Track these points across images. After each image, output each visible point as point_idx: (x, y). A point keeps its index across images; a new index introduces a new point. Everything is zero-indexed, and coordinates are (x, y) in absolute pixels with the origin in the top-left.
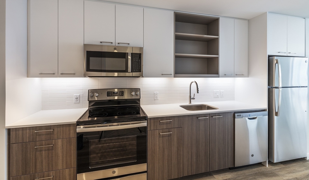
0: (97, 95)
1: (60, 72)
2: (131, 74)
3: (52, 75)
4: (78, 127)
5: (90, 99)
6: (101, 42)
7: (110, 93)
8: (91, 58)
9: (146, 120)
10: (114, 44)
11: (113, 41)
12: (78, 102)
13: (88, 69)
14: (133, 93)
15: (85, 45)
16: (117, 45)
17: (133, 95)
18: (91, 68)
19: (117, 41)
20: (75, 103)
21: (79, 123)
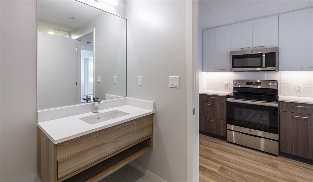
0: (239, 83)
1: (217, 69)
2: (265, 69)
3: (213, 70)
4: (227, 98)
5: (234, 86)
6: (241, 49)
7: (249, 83)
8: (235, 60)
9: (277, 102)
10: (251, 49)
11: (250, 46)
12: (227, 87)
13: (233, 66)
14: (270, 84)
15: (231, 52)
16: (254, 48)
17: (270, 86)
18: (235, 66)
19: (254, 46)
20: (225, 88)
21: (228, 96)
